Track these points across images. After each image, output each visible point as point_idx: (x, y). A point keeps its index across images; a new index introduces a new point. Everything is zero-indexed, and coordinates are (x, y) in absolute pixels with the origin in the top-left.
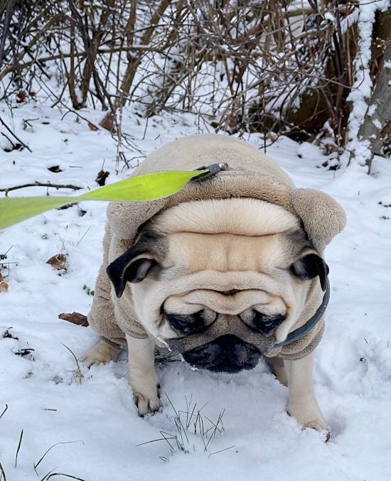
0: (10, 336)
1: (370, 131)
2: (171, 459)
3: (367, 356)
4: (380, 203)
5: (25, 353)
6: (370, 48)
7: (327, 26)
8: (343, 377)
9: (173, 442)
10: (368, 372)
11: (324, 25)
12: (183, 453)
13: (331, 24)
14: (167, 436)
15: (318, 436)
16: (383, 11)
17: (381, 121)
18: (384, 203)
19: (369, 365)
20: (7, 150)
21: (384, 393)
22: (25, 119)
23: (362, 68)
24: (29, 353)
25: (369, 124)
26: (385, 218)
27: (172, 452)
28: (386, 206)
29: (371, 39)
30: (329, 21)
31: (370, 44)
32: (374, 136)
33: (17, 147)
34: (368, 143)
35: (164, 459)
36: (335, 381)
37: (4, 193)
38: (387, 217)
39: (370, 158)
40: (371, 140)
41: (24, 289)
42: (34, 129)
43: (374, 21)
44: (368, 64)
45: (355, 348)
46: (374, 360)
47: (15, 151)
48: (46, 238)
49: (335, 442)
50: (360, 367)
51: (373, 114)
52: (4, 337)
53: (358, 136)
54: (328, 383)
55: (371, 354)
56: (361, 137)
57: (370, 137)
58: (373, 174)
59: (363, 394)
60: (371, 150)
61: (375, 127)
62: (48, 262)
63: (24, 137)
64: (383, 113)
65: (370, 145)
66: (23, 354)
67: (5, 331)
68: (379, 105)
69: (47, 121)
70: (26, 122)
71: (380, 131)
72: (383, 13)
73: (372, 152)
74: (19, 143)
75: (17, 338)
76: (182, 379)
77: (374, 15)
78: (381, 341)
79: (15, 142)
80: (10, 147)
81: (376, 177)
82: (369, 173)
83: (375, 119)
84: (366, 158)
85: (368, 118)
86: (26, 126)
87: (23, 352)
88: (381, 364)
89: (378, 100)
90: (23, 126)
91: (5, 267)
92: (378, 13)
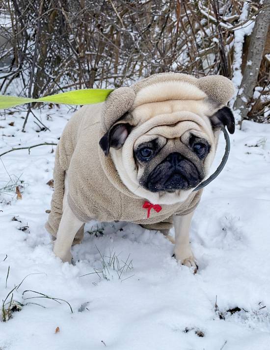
0: (16, 220)
1: (240, 104)
2: (99, 284)
3: (227, 227)
4: (246, 145)
5: (24, 229)
6: (241, 57)
7: (214, 46)
8: (212, 240)
9: (100, 274)
10: (227, 236)
11: (213, 45)
12: (106, 280)
13: (217, 44)
14: (97, 271)
15: (188, 270)
16: (248, 35)
17: (247, 98)
18: (248, 145)
19: (228, 231)
20: (38, 131)
21: (235, 247)
22: (48, 114)
23: (236, 69)
24: (26, 229)
25: (239, 100)
26: (248, 153)
27: (100, 280)
28: (249, 147)
29: (241, 52)
30: (215, 42)
31: (241, 55)
32: (242, 107)
33: (43, 129)
34: (239, 111)
35: (95, 284)
36: (207, 242)
37: (28, 149)
38: (250, 152)
39: (240, 120)
40: (241, 109)
41: (31, 198)
42: (53, 119)
43: (243, 41)
44: (240, 67)
45: (219, 223)
46: (231, 229)
47: (42, 132)
48: (48, 171)
49: (199, 274)
50: (223, 234)
51: (242, 94)
52: (13, 220)
53: (233, 108)
54: (202, 243)
55: (229, 225)
56: (235, 108)
57: (240, 107)
58: (243, 130)
59: (223, 248)
60: (241, 115)
61: (243, 101)
62: (47, 184)
63: (47, 124)
64: (247, 93)
65: (241, 112)
66: (23, 230)
67: (13, 217)
68: (245, 88)
69: (61, 115)
70: (48, 115)
71: (246, 104)
72: (248, 36)
73: (242, 117)
74: (44, 127)
75: (21, 222)
76: (112, 241)
77: (243, 38)
78: (235, 217)
79: (42, 127)
80: (39, 129)
81: (245, 132)
82: (240, 129)
83: (242, 97)
84: (238, 120)
85: (239, 97)
86: (48, 118)
87: (23, 228)
88: (235, 231)
89: (244, 85)
90: (47, 118)
91: (22, 187)
92: (246, 37)
